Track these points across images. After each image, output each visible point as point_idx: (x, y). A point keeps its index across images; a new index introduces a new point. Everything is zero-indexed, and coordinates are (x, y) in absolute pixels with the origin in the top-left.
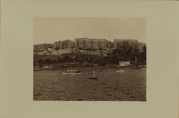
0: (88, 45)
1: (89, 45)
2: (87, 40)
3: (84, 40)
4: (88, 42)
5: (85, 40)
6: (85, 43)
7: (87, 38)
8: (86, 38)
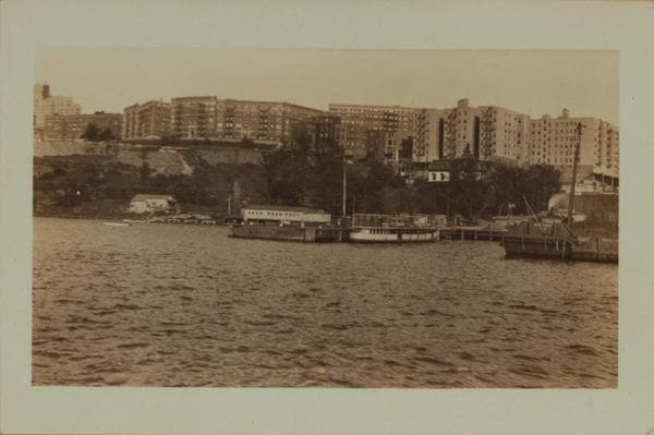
0: (216, 124)
1: (220, 125)
2: (214, 103)
3: (201, 105)
4: (216, 111)
5: (206, 103)
6: (203, 118)
7: (212, 95)
8: (208, 98)
